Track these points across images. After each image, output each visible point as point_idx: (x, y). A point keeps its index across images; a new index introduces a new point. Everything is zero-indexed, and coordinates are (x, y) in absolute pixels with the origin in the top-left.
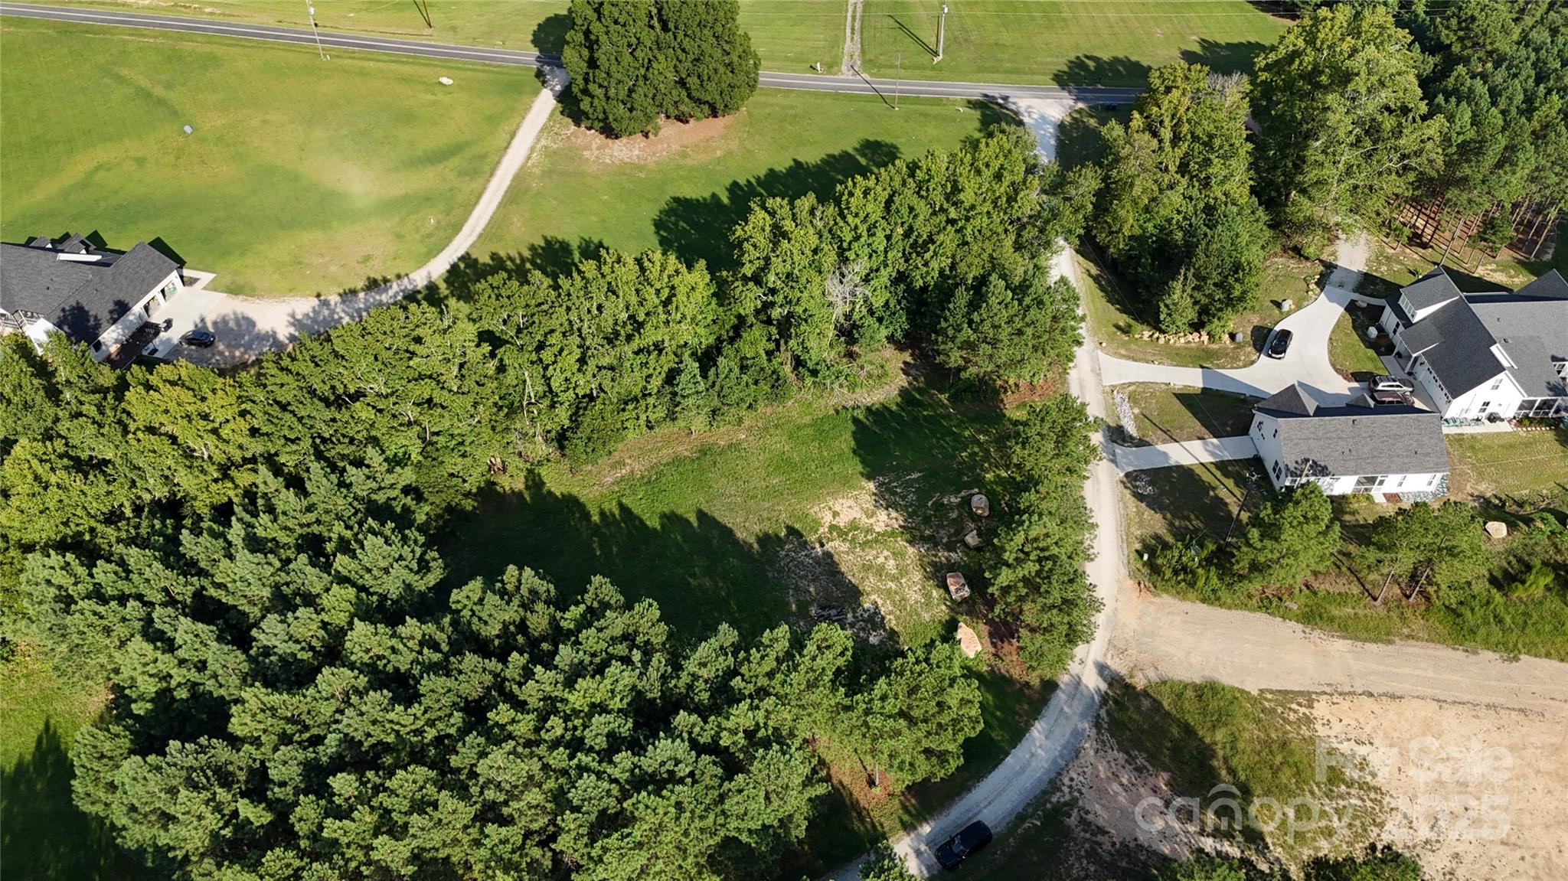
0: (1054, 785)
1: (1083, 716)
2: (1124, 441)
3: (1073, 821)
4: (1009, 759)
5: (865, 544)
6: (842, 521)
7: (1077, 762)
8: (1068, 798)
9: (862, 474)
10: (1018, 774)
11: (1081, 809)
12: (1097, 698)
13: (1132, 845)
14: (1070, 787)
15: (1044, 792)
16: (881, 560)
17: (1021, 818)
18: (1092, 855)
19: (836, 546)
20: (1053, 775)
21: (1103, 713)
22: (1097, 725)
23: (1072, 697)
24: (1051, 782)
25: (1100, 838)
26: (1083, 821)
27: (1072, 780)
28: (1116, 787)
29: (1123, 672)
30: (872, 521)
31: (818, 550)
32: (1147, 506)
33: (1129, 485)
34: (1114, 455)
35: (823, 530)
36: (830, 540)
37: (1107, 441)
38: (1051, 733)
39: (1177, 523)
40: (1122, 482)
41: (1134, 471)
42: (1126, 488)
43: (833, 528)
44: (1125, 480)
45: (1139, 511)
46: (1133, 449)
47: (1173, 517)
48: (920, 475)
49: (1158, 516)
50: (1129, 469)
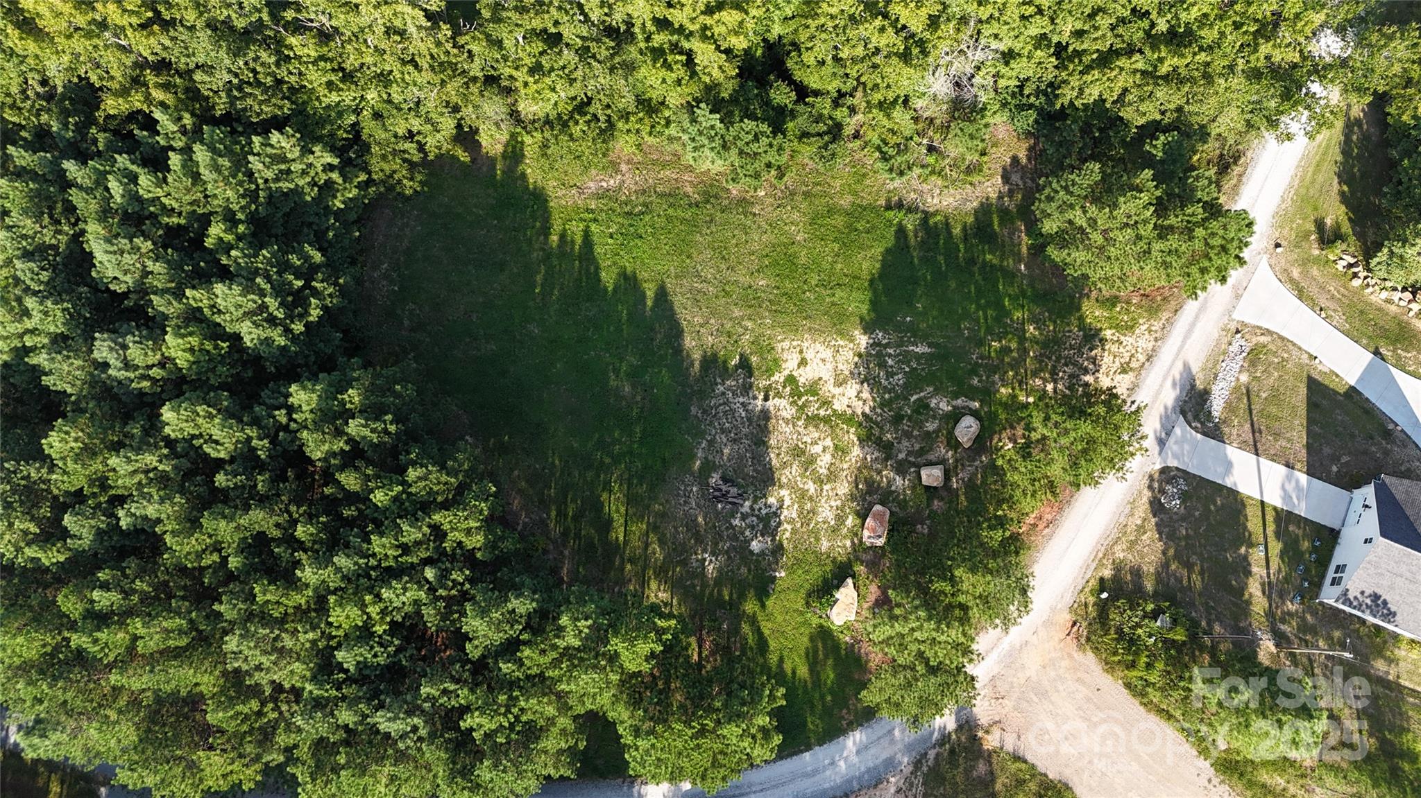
1: (909, 748)
2: (1196, 418)
4: (807, 756)
5: (813, 420)
6: (804, 376)
7: (872, 792)
9: (862, 319)
10: (807, 775)
12: (936, 737)
16: (817, 449)
19: (781, 406)
21: (932, 754)
22: (917, 764)
29: (984, 720)
30: (837, 391)
31: (759, 402)
32: (1157, 524)
33: (1156, 485)
34: (1168, 434)
35: (779, 377)
36: (779, 395)
37: (1174, 408)
38: (866, 748)
39: (1173, 567)
40: (1151, 478)
41: (1177, 468)
42: (1150, 487)
43: (791, 379)
44: (1156, 476)
45: (1142, 526)
46: (1199, 436)
47: (1176, 557)
48: (927, 350)
49: (1159, 546)
50: (1173, 463)
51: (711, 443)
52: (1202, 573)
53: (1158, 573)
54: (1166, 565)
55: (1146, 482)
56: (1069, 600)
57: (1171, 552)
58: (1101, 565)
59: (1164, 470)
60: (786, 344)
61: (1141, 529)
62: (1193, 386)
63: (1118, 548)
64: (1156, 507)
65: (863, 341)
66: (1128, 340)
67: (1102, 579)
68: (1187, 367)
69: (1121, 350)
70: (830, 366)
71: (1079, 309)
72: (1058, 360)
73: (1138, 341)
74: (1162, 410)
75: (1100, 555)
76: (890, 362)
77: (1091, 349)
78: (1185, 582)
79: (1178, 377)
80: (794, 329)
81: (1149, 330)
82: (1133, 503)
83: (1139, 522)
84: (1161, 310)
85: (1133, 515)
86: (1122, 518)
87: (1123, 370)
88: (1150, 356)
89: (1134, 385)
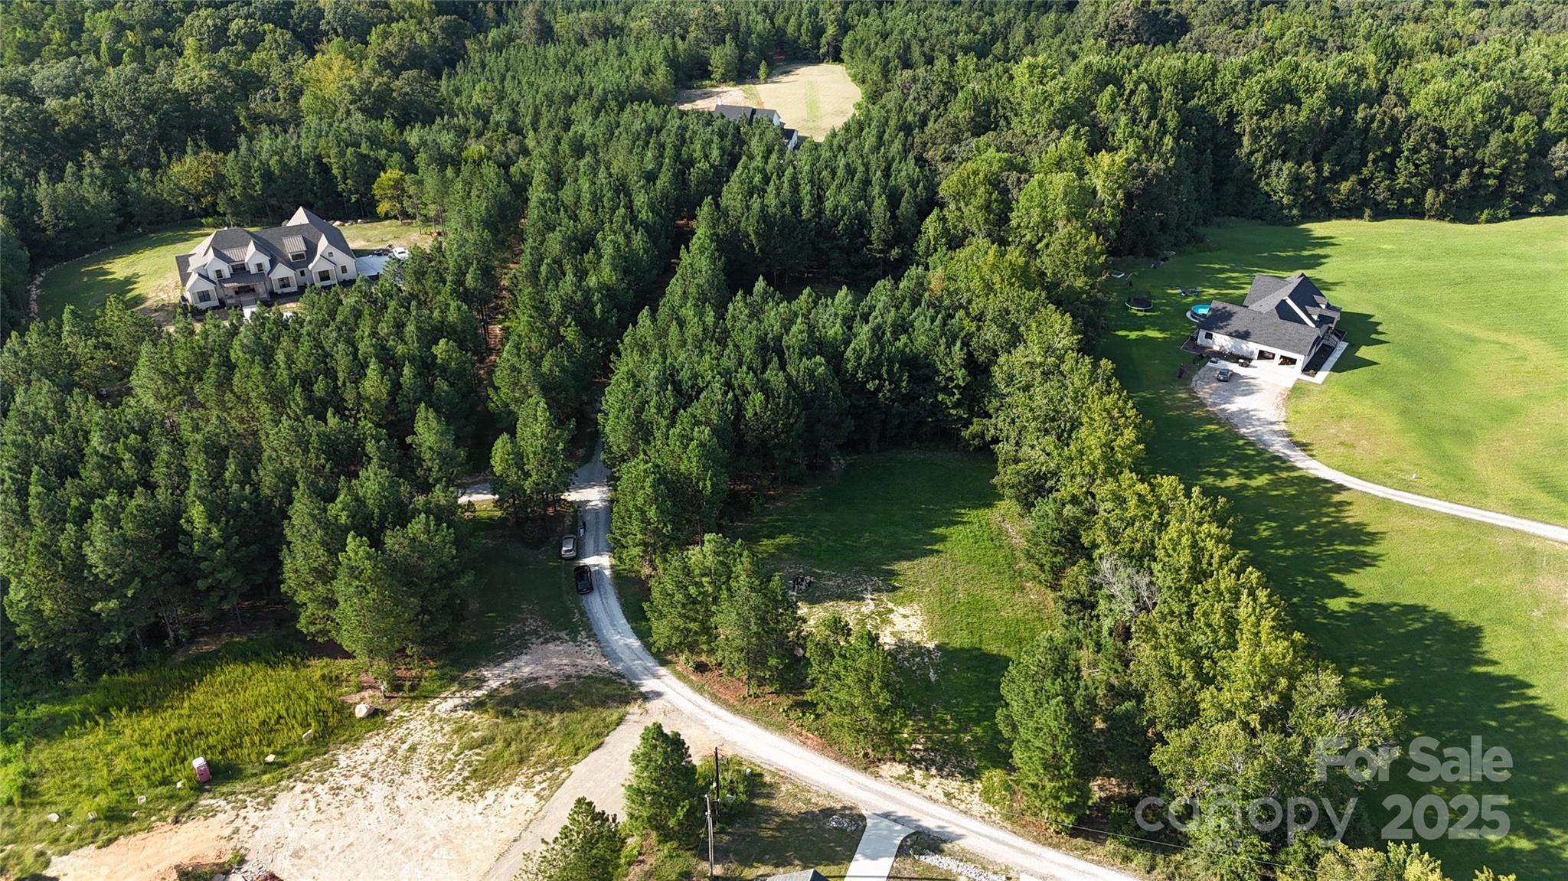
0: (592, 635)
1: (629, 669)
3: (563, 634)
4: (624, 621)
7: (599, 654)
8: (579, 639)
9: (948, 645)
11: (567, 642)
12: (637, 682)
13: (525, 651)
14: (585, 643)
15: (591, 630)
17: (583, 613)
18: (535, 633)
19: (869, 607)
20: (599, 638)
21: (624, 681)
22: (618, 674)
23: (647, 669)
24: (595, 635)
25: (542, 640)
26: (559, 638)
27: (589, 646)
28: (565, 662)
29: (648, 705)
30: (888, 633)
31: (869, 596)
32: (813, 812)
33: (847, 812)
34: (895, 821)
35: (890, 605)
36: (876, 606)
37: (920, 826)
38: (629, 648)
39: (777, 820)
40: (851, 809)
41: (865, 826)
42: (844, 808)
43: (891, 611)
44: (854, 812)
45: (810, 803)
46: (899, 842)
47: (786, 821)
48: (933, 680)
49: (796, 812)
50: (869, 822)
51: (835, 576)
52: (772, 836)
53: (771, 808)
54: (777, 814)
55: (849, 804)
56: (743, 754)
57: (789, 818)
58: (774, 774)
59: (862, 818)
60: (916, 607)
61: (808, 802)
62: (945, 841)
63: (790, 786)
64: (828, 812)
65: (931, 645)
66: (976, 798)
67: (761, 775)
68: (959, 837)
69: (966, 794)
70: (906, 629)
71: (996, 767)
72: (944, 753)
73: (977, 804)
74: (914, 818)
75: (782, 774)
76: (917, 660)
77: (960, 773)
78: (764, 825)
79: (949, 830)
80: (930, 611)
81: (990, 813)
82: (829, 796)
83: (813, 801)
84: (1013, 823)
85: (819, 796)
86: (814, 788)
87: (947, 795)
88: (966, 813)
89: (936, 801)
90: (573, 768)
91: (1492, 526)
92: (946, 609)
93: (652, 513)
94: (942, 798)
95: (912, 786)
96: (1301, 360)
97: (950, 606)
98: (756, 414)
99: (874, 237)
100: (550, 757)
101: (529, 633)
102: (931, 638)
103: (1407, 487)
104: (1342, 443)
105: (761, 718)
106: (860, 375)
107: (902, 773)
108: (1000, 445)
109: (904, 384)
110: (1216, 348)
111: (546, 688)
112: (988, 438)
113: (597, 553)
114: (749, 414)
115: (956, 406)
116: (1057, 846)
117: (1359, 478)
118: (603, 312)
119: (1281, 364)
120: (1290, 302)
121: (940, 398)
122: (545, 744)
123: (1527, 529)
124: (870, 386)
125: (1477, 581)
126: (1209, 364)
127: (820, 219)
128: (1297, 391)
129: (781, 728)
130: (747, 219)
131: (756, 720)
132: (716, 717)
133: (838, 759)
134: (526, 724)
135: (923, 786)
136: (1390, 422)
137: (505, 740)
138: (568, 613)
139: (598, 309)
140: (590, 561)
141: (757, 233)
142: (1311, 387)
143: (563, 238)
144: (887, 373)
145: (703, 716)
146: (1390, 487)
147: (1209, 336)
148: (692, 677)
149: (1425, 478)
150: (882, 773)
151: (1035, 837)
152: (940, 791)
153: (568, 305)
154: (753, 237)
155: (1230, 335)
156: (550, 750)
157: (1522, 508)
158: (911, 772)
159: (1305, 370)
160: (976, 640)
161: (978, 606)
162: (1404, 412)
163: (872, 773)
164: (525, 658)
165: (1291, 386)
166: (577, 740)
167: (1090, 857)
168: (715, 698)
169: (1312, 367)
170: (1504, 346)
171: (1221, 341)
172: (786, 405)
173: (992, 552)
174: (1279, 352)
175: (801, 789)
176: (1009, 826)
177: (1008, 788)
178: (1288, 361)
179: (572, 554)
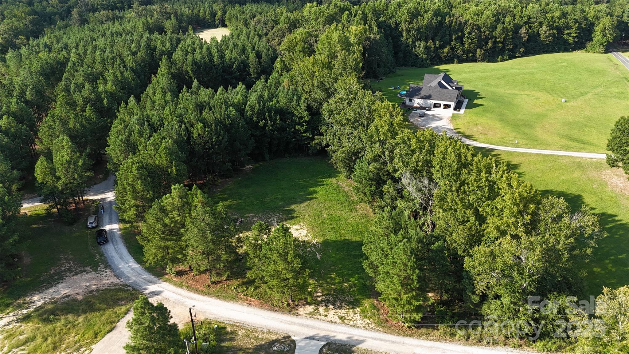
0: (108, 266)
3: (88, 269)
4: (129, 256)
6: (292, 231)
7: (113, 275)
8: (99, 269)
10: (121, 257)
11: (90, 272)
13: (61, 281)
14: (103, 271)
15: (107, 263)
17: (101, 255)
18: (70, 270)
20: (112, 267)
21: (131, 288)
22: (126, 285)
23: (147, 280)
24: (110, 266)
25: (73, 273)
26: (85, 271)
27: (106, 272)
28: (89, 283)
31: (276, 223)
32: (261, 344)
33: (283, 340)
35: (288, 225)
41: (295, 346)
43: (289, 228)
44: (288, 339)
45: (258, 339)
46: (318, 351)
48: (319, 258)
49: (250, 346)
50: (299, 345)
51: (256, 216)
53: (233, 347)
54: (238, 349)
55: (283, 335)
56: (211, 317)
57: (247, 350)
58: (233, 326)
59: (294, 342)
60: (302, 224)
61: (256, 338)
62: (352, 346)
63: (244, 331)
64: (271, 342)
65: (314, 241)
66: (358, 317)
67: (225, 328)
68: (362, 342)
69: (352, 316)
70: (299, 236)
72: (334, 295)
73: (359, 320)
75: (238, 324)
76: (308, 249)
77: (346, 305)
80: (310, 225)
81: (368, 324)
82: (270, 332)
83: (260, 337)
84: (383, 327)
85: (263, 333)
86: (260, 329)
87: (341, 318)
88: (354, 326)
89: (335, 323)
90: (93, 346)
91: (558, 156)
92: (319, 223)
93: (139, 186)
94: (339, 320)
95: (319, 317)
96: (453, 104)
97: (321, 221)
98: (199, 135)
99: (251, 71)
100: (76, 343)
101: (65, 271)
102: (314, 237)
103: (516, 146)
104: (481, 134)
105: (222, 295)
106: (254, 118)
107: (312, 310)
108: (330, 147)
109: (278, 122)
110: (415, 105)
111: (75, 300)
112: (324, 145)
113: (110, 223)
114: (195, 135)
115: (306, 131)
116: (411, 336)
117: (494, 145)
118: (108, 103)
119: (444, 108)
120: (443, 82)
121: (297, 128)
122: (73, 335)
123: (573, 155)
124: (261, 124)
125: (563, 177)
126: (413, 111)
127: (224, 64)
128: (454, 117)
129: (234, 299)
130: (187, 64)
131: (218, 297)
132: (192, 299)
133: (271, 310)
134: (59, 324)
135: (326, 316)
136: (497, 124)
137: (43, 337)
138: (93, 256)
139: (105, 102)
140: (107, 228)
141: (192, 71)
142: (460, 115)
143: (85, 74)
144: (269, 116)
145: (184, 300)
146: (509, 147)
147: (411, 100)
148: (175, 279)
149: (521, 142)
150: (300, 313)
151: (397, 333)
152: (336, 317)
153: (86, 101)
154: (190, 73)
155: (422, 98)
156: (77, 338)
157: (566, 148)
158: (317, 309)
159: (455, 109)
160: (338, 235)
161: (335, 220)
162: (501, 120)
163: (294, 314)
164: (60, 286)
165: (451, 116)
166: (96, 328)
167: (432, 338)
168: (190, 288)
169: (458, 107)
170: (528, 95)
171: (417, 102)
172: (216, 130)
173: (336, 195)
174: (442, 103)
175: (252, 331)
176: (381, 329)
177: (375, 308)
178: (447, 106)
179: (94, 225)
